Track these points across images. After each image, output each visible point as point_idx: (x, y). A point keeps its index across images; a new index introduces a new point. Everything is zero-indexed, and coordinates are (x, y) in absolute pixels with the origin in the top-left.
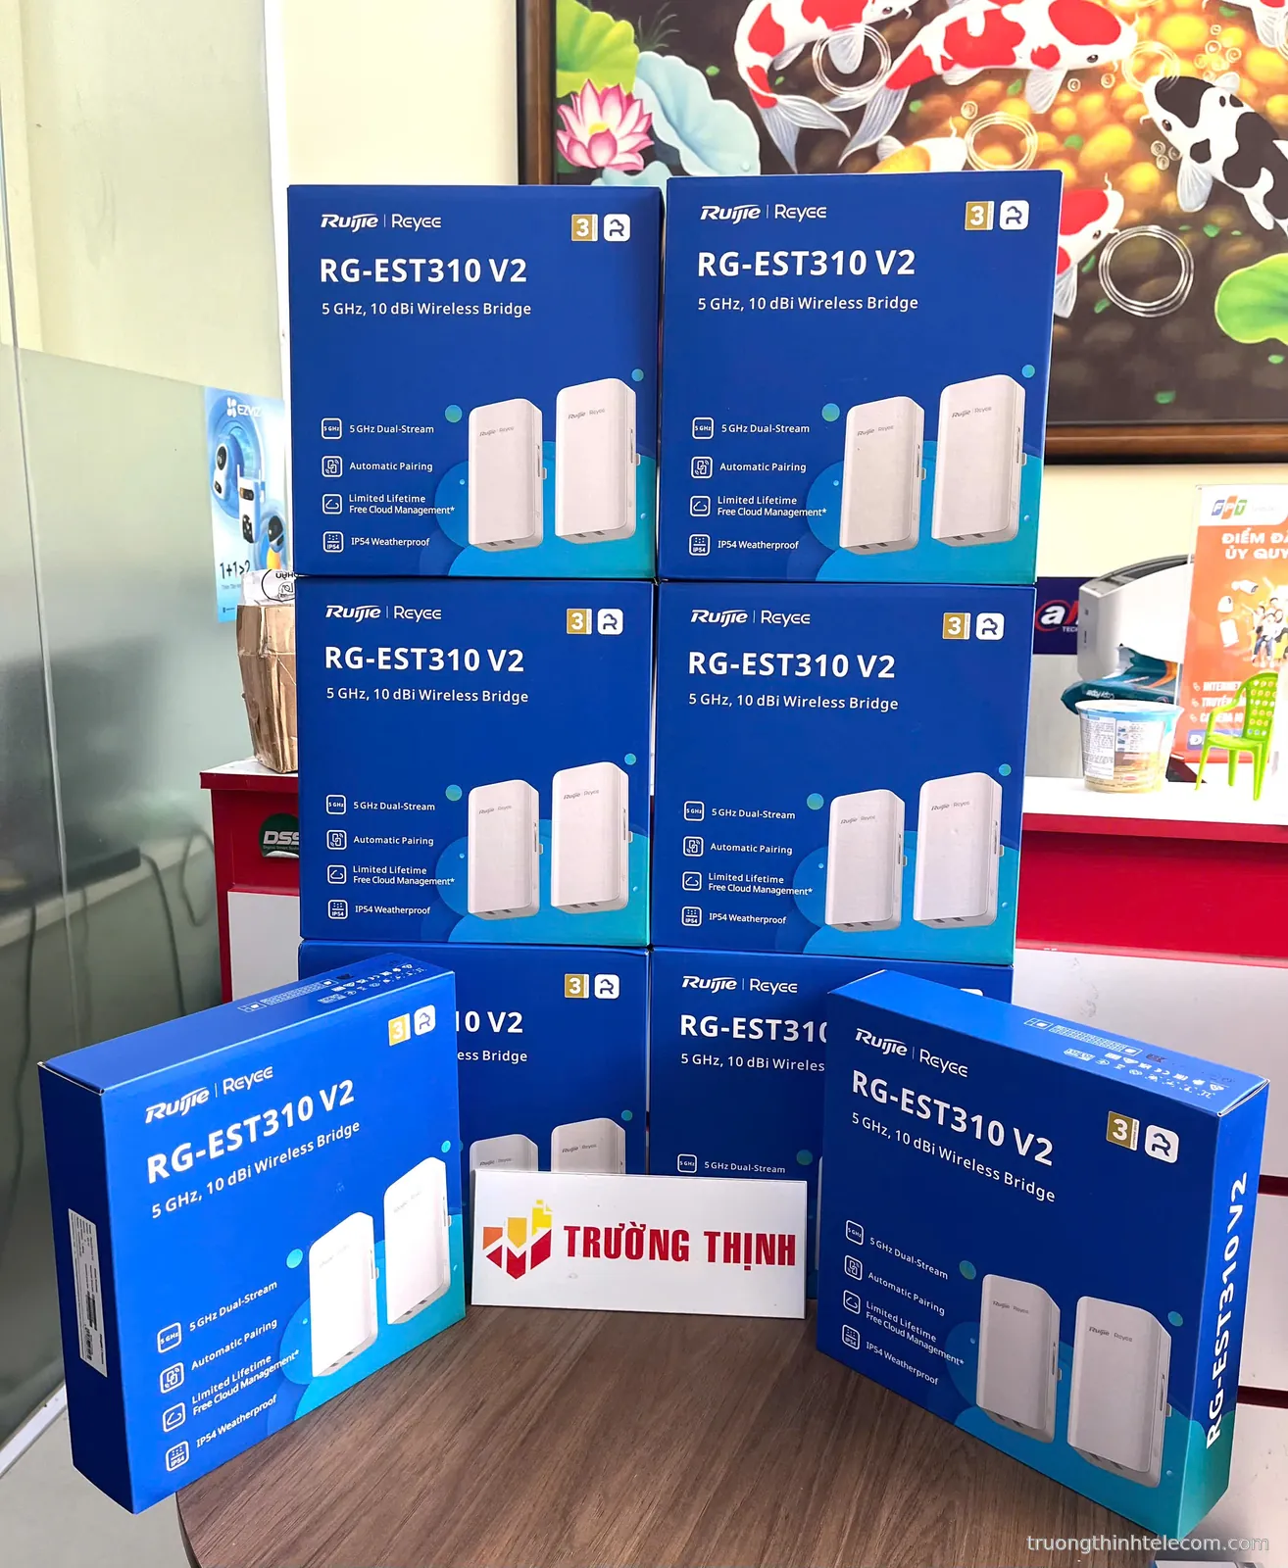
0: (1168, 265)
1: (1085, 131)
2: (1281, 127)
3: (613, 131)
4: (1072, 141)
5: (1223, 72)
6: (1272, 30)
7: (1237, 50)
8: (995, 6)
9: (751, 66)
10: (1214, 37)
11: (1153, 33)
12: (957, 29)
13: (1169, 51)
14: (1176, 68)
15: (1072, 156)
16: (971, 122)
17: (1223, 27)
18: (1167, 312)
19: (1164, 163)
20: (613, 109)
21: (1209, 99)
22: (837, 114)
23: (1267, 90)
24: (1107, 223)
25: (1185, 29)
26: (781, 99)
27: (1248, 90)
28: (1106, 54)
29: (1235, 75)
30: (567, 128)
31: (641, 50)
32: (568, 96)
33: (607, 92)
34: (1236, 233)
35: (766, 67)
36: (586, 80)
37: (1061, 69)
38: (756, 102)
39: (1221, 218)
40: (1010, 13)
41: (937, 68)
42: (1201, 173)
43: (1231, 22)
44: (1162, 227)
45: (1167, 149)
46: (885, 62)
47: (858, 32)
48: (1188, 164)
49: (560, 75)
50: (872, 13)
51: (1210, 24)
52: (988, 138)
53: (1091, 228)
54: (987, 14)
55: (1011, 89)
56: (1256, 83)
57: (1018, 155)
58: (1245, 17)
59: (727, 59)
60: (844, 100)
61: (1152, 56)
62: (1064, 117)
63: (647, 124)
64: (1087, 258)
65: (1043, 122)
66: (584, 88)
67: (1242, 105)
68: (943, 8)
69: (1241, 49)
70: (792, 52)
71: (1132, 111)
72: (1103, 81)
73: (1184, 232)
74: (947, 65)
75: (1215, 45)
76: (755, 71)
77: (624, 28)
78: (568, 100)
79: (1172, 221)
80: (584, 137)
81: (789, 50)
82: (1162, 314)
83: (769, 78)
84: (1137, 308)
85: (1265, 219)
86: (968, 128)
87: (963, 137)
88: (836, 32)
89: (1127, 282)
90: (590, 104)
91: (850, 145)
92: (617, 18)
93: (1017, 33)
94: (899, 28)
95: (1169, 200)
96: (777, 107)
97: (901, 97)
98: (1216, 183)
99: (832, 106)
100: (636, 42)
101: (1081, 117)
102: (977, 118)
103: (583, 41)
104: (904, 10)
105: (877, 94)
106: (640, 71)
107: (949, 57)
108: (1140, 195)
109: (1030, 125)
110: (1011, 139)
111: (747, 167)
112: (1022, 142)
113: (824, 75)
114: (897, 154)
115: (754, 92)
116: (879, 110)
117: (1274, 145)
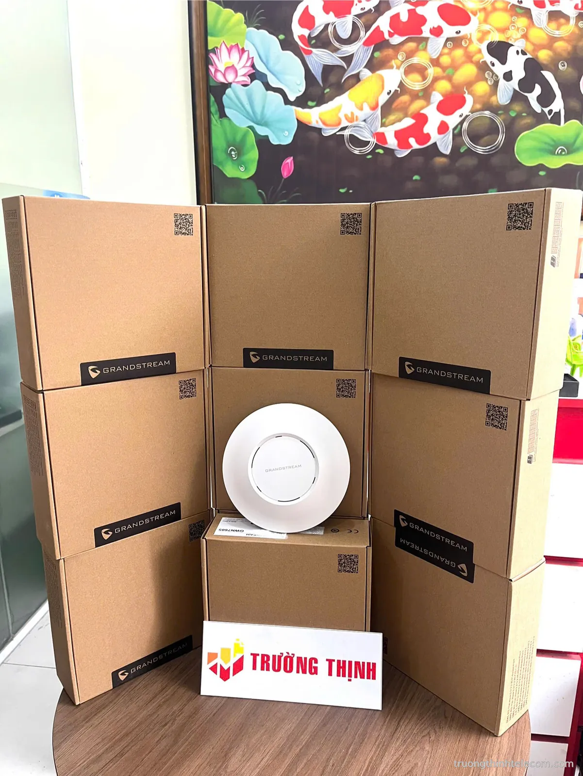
0: (493, 130)
1: (455, 67)
2: (544, 65)
3: (235, 65)
4: (449, 71)
5: (518, 39)
6: (540, 19)
7: (523, 28)
8: (412, 7)
9: (300, 35)
10: (514, 22)
11: (486, 21)
12: (395, 18)
13: (493, 29)
14: (496, 37)
15: (449, 78)
16: (403, 62)
17: (518, 18)
18: (493, 152)
19: (491, 81)
20: (235, 54)
21: (511, 52)
22: (341, 58)
23: (538, 47)
24: (466, 110)
25: (500, 19)
26: (314, 50)
27: (529, 47)
28: (464, 30)
29: (523, 40)
30: (213, 63)
31: (248, 27)
32: (214, 48)
33: (232, 47)
34: (524, 114)
35: (307, 36)
36: (222, 41)
37: (443, 37)
38: (302, 52)
39: (517, 107)
40: (420, 10)
41: (387, 36)
42: (509, 87)
43: (522, 15)
44: (491, 112)
45: (493, 75)
46: (362, 33)
47: (349, 19)
48: (502, 82)
49: (209, 38)
50: (356, 10)
51: (512, 16)
52: (410, 70)
53: (458, 113)
54: (409, 11)
55: (421, 47)
56: (533, 44)
57: (424, 78)
58: (527, 12)
59: (289, 32)
60: (343, 51)
61: (485, 31)
62: (445, 60)
63: (251, 62)
64: (457, 126)
65: (436, 62)
66: (221, 45)
67: (526, 54)
68: (389, 8)
69: (526, 28)
70: (318, 28)
71: (476, 58)
72: (463, 43)
73: (501, 114)
74: (391, 35)
75: (514, 26)
76: (302, 37)
77: (240, 16)
78: (214, 51)
79: (495, 109)
80: (222, 68)
81: (318, 27)
82: (491, 153)
83: (307, 40)
84: (480, 150)
85: (537, 108)
86: (402, 64)
87: (399, 69)
88: (339, 19)
89: (475, 138)
90: (224, 51)
91: (347, 73)
92: (236, 11)
93: (423, 20)
94: (370, 17)
95: (493, 99)
96: (312, 55)
97: (370, 49)
98: (515, 90)
99: (338, 54)
100: (245, 23)
101: (453, 60)
102: (406, 60)
103: (220, 23)
104: (370, 9)
105: (359, 48)
106: (247, 37)
107: (392, 31)
108: (481, 97)
109: (430, 63)
110: (421, 70)
111: (299, 84)
112: (426, 72)
113: (334, 39)
114: (369, 77)
115: (301, 47)
116: (360, 56)
117: (541, 73)
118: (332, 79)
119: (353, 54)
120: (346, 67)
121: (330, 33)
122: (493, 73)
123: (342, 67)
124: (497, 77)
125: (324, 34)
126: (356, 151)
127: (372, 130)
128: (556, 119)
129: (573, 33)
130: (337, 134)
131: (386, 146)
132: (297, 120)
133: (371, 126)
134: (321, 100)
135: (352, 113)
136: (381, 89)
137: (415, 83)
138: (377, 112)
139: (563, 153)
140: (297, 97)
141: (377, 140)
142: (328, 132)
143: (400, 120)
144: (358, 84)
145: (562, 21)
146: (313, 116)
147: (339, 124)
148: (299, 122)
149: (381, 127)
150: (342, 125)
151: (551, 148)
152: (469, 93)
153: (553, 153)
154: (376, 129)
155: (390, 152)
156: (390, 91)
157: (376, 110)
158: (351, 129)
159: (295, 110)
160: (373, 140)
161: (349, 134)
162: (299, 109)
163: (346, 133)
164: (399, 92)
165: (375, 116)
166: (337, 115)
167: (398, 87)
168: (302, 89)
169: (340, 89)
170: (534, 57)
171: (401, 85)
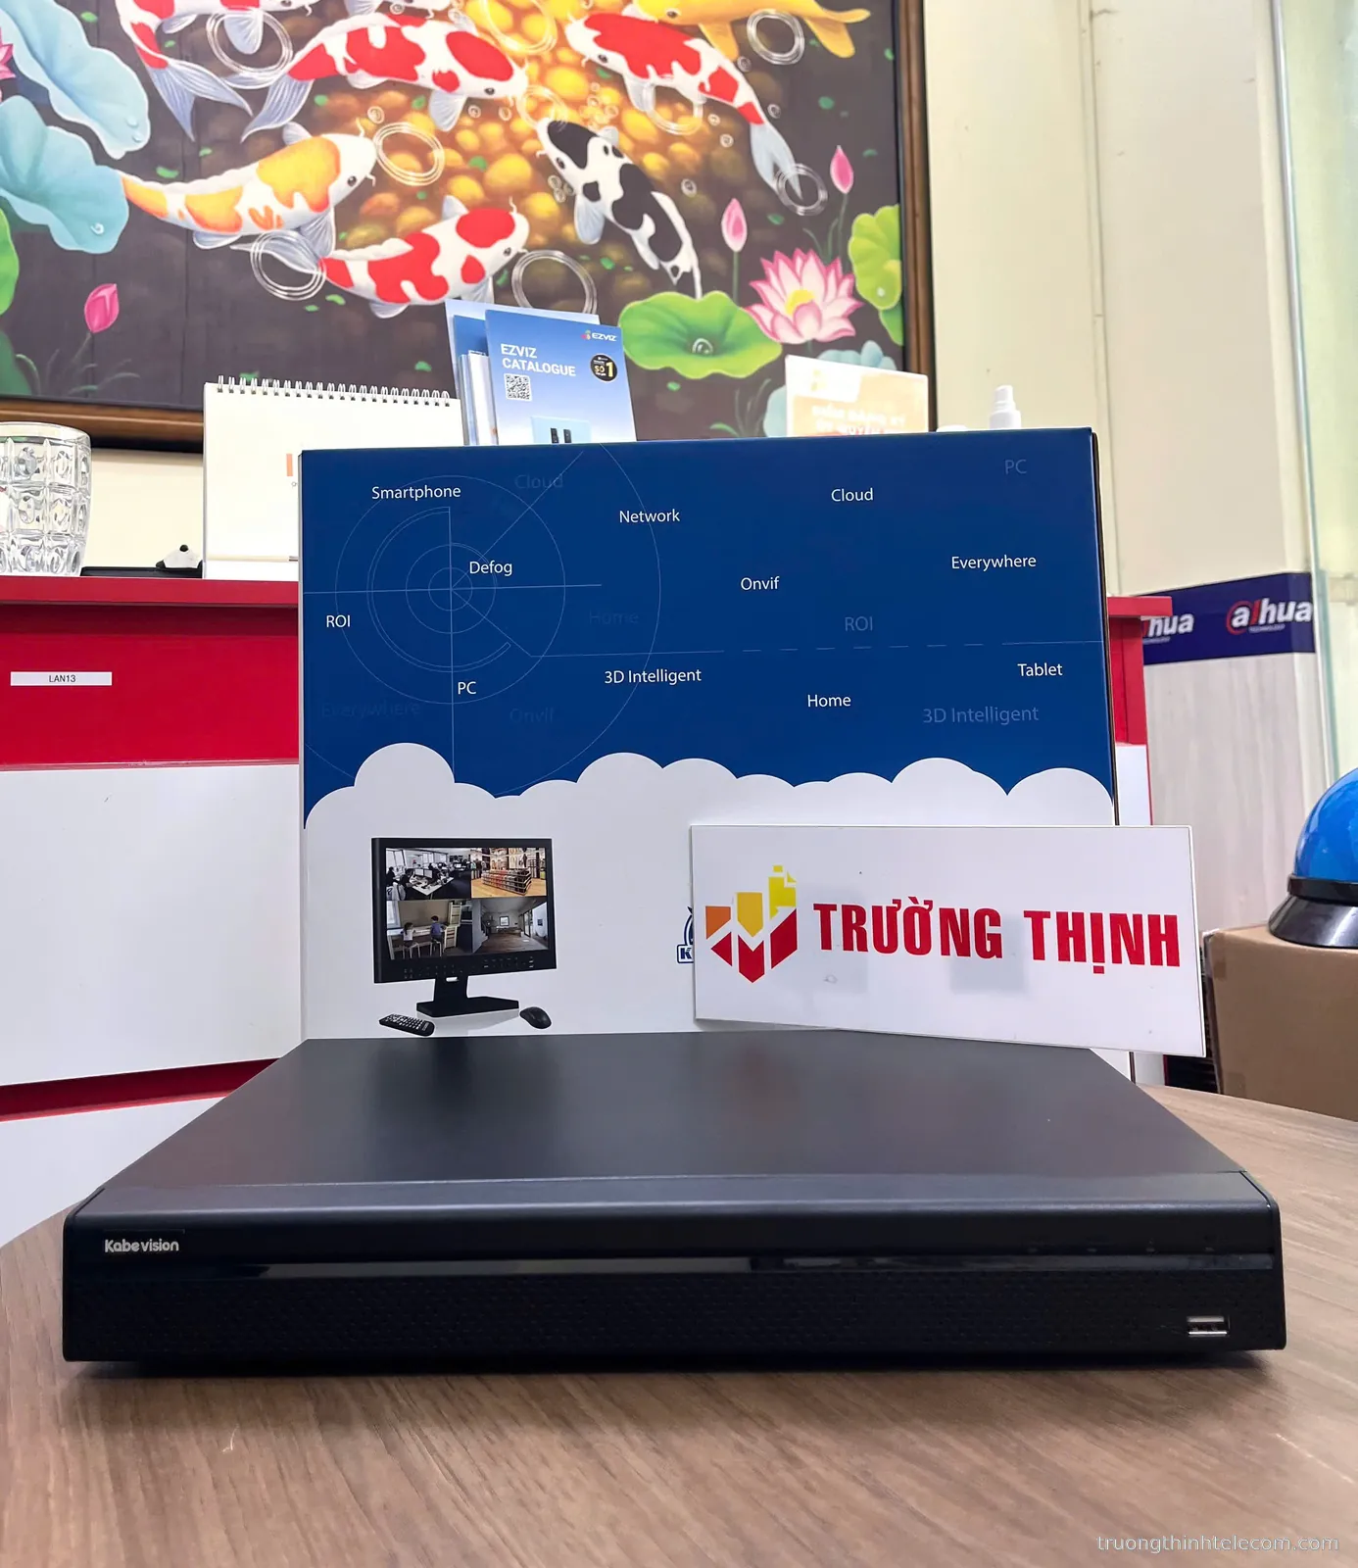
1: (489, 156)
2: (656, 181)
4: (477, 161)
6: (640, 97)
7: (612, 107)
8: (393, 24)
9: (136, 22)
10: (594, 94)
11: (542, 79)
12: (358, 37)
13: (557, 98)
15: (479, 176)
16: (379, 126)
17: (602, 86)
19: (561, 196)
21: (594, 147)
22: (237, 90)
23: (642, 147)
24: (517, 241)
25: (569, 81)
26: (171, 62)
27: (626, 145)
28: (502, 89)
29: (613, 129)
34: (628, 268)
37: (458, 94)
38: (143, 59)
39: (615, 253)
40: (410, 33)
41: (341, 68)
42: (593, 210)
43: (607, 83)
44: (565, 254)
46: (286, 51)
47: (256, 17)
48: (581, 200)
51: (590, 81)
52: (396, 144)
53: (501, 245)
55: (415, 103)
56: (634, 140)
57: (427, 165)
59: (107, 9)
60: (242, 78)
61: (543, 99)
62: (468, 139)
64: (500, 272)
65: (449, 140)
67: (622, 157)
69: (618, 108)
70: (183, 19)
71: (529, 145)
72: (501, 114)
73: (586, 261)
74: (350, 68)
75: (596, 101)
76: (140, 29)
79: (574, 250)
81: (180, 17)
83: (157, 39)
85: (651, 260)
86: (376, 130)
87: (371, 138)
88: (232, 11)
91: (252, 124)
93: (417, 55)
94: (301, 22)
95: (568, 229)
96: (167, 70)
97: (306, 88)
99: (232, 83)
102: (383, 124)
104: (303, 7)
105: (279, 79)
107: (352, 61)
108: (544, 222)
109: (436, 139)
110: (420, 151)
111: (135, 123)
112: (430, 155)
113: (220, 50)
114: (304, 141)
115: (139, 48)
116: (282, 96)
117: (652, 196)
118: (219, 128)
119: (267, 89)
120: (250, 112)
121: (209, 36)
122: (564, 181)
123: (242, 110)
124: (571, 188)
125: (196, 34)
126: (281, 292)
127: (318, 253)
128: (686, 285)
129: (700, 133)
130: (234, 247)
131: (350, 290)
132: (131, 203)
133: (314, 243)
134: (190, 170)
135: (268, 210)
136: (334, 172)
137: (406, 172)
138: (326, 214)
139: (707, 351)
140: (128, 154)
141: (328, 275)
142: (209, 242)
143: (380, 241)
144: (282, 151)
145: (680, 107)
146: (172, 200)
147: (237, 227)
148: (135, 209)
149: (337, 248)
150: (244, 232)
151: (684, 340)
152: (519, 211)
153: (687, 348)
154: (327, 249)
155: (358, 303)
156: (355, 179)
157: (325, 211)
158: (267, 241)
159: (124, 180)
160: (319, 274)
161: (262, 251)
162: (135, 181)
163: (255, 249)
164: (374, 183)
165: (323, 223)
166: (231, 208)
167: (372, 173)
168: (142, 137)
169: (238, 154)
170: (637, 164)
171: (377, 170)
